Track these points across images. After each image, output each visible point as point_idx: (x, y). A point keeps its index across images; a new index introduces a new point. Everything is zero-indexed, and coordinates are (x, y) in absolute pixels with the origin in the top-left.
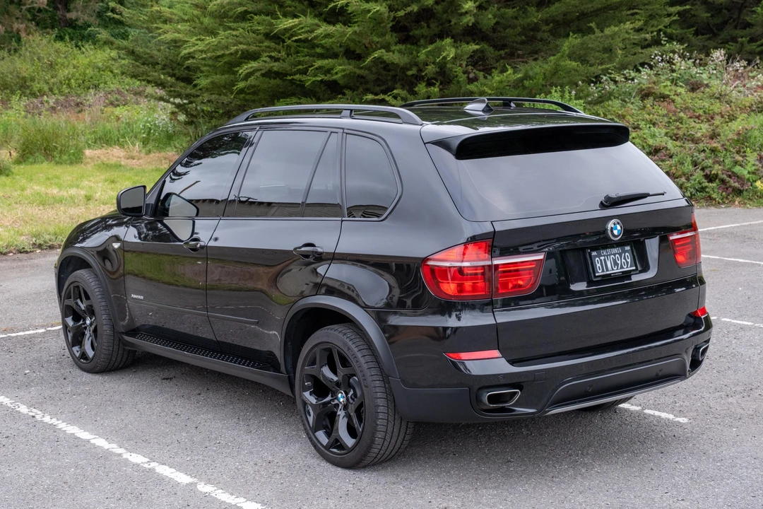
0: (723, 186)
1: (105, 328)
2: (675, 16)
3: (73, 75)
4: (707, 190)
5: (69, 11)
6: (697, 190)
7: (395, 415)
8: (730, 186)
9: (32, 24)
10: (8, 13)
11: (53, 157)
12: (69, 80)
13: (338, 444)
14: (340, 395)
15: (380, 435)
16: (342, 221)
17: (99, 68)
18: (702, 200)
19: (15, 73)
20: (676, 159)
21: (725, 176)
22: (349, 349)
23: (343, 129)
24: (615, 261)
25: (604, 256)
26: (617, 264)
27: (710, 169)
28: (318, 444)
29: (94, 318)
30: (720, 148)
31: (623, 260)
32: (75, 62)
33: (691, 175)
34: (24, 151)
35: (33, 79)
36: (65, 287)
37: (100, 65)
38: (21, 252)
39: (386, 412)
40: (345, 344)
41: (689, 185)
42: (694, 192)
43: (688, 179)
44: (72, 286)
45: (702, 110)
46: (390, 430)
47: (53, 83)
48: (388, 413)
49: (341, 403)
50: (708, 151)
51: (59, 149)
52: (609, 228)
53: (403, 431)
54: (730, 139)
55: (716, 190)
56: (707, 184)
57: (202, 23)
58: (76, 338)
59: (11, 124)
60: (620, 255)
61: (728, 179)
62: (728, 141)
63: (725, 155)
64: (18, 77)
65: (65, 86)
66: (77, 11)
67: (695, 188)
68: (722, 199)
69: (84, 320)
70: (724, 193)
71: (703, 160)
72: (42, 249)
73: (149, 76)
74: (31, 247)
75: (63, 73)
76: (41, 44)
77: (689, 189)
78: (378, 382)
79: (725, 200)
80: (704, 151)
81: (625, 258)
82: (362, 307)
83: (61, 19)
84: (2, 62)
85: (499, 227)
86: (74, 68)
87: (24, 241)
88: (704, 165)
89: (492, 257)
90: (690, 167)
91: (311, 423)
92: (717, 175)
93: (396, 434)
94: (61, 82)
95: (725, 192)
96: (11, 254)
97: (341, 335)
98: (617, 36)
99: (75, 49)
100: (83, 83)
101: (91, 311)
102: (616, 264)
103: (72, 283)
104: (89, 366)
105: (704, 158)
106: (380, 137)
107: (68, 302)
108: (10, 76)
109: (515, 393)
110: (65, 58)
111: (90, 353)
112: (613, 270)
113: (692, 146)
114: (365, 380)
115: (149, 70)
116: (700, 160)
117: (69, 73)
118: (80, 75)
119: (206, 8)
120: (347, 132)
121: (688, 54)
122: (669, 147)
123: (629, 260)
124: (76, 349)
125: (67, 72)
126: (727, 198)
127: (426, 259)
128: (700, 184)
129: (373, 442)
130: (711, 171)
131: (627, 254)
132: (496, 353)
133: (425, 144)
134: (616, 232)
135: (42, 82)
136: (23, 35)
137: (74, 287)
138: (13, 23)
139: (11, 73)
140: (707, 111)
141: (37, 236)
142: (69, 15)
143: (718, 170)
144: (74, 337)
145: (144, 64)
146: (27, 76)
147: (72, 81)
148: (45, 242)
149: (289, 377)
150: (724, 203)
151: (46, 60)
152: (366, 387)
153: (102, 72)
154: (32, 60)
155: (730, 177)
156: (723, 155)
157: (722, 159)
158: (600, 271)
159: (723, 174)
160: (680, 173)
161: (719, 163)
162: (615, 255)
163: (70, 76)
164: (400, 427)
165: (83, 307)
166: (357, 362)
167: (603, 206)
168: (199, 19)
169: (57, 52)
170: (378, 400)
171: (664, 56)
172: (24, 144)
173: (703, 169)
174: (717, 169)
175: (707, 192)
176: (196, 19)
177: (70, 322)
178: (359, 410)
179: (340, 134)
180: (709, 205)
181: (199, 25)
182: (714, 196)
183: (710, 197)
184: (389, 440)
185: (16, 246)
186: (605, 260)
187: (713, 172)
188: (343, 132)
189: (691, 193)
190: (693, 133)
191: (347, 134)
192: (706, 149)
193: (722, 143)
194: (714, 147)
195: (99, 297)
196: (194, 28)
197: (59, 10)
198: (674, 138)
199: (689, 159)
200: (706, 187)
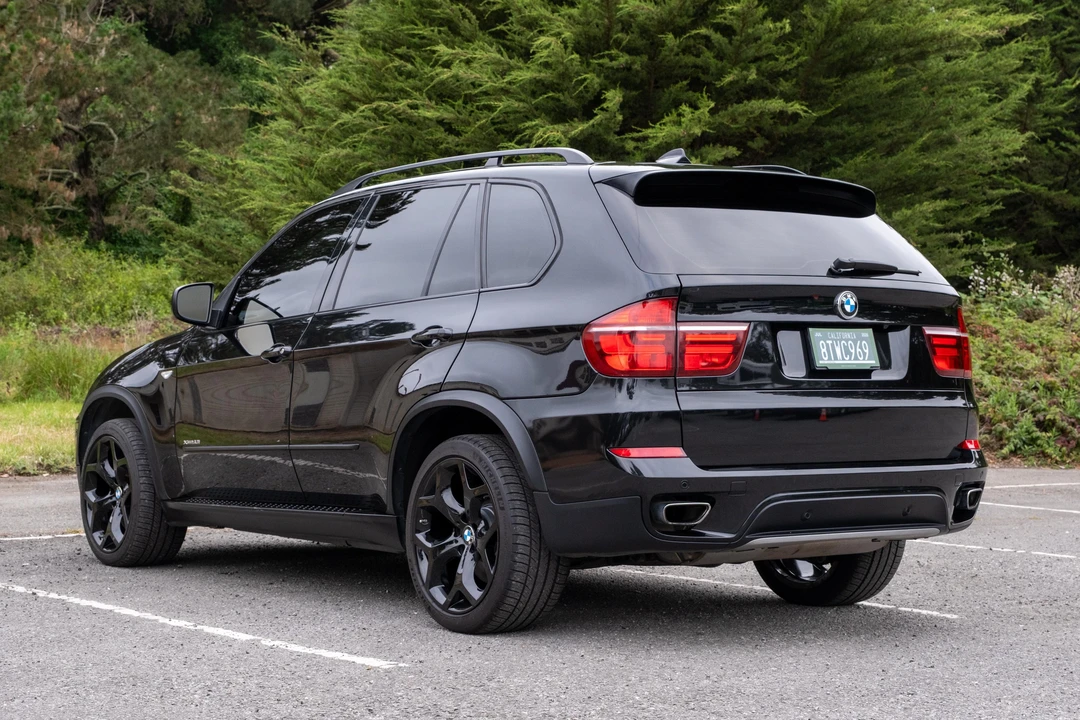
0: (1064, 439)
1: (143, 496)
2: (998, 204)
3: (108, 299)
4: (1039, 442)
5: (107, 214)
6: (1024, 443)
7: (540, 550)
8: (1074, 438)
9: (51, 228)
10: (15, 209)
11: (72, 393)
12: (102, 305)
13: (460, 599)
14: (466, 532)
15: (518, 577)
16: (480, 292)
17: (148, 291)
18: (1031, 458)
19: (21, 293)
20: (995, 398)
21: (1065, 424)
22: (481, 460)
23: (487, 178)
24: (846, 348)
25: (832, 339)
26: (851, 354)
27: (1043, 413)
28: (434, 604)
29: (127, 487)
30: (1058, 384)
31: (858, 350)
32: (111, 280)
33: (1016, 422)
34: (29, 383)
35: (47, 302)
36: (89, 446)
37: (150, 285)
38: (20, 475)
39: (528, 544)
40: (476, 454)
41: (1012, 434)
42: (1020, 444)
43: (1012, 427)
44: (99, 443)
45: (1037, 341)
46: (533, 571)
47: (77, 309)
48: (530, 546)
49: (467, 543)
50: (1041, 388)
51: (82, 381)
52: (839, 303)
53: (551, 577)
54: (1075, 372)
55: (1052, 443)
56: (1039, 434)
57: (305, 185)
58: (99, 520)
59: (11, 353)
60: (855, 342)
61: (1070, 428)
62: (1071, 374)
63: (1067, 396)
64: (25, 298)
65: (94, 314)
66: (120, 215)
67: (1021, 440)
68: (1061, 457)
69: (113, 492)
70: (1064, 448)
71: (1034, 401)
72: (51, 473)
73: (223, 279)
74: (36, 468)
75: (92, 295)
76: (64, 255)
77: (1012, 440)
78: (518, 502)
79: (1065, 458)
80: (1036, 388)
81: (861, 347)
82: (501, 399)
83: (95, 229)
84: (2, 279)
85: (687, 282)
86: (110, 288)
87: (28, 461)
88: (1036, 408)
89: (677, 321)
90: (1015, 408)
91: (424, 575)
92: (1053, 422)
93: (541, 579)
94: (89, 308)
95: (1067, 446)
96: (6, 475)
97: (470, 444)
98: (909, 223)
99: (113, 261)
100: (123, 310)
101: (124, 477)
102: (848, 352)
103: (100, 437)
104: (115, 556)
105: (1035, 398)
106: (535, 182)
107: (91, 467)
108: (13, 296)
109: (705, 507)
110: (98, 273)
111: (118, 536)
112: (843, 359)
113: (1021, 383)
114: (501, 499)
115: (223, 269)
116: (1030, 400)
117: (102, 295)
118: (118, 299)
119: (312, 164)
120: (491, 182)
121: (1021, 271)
122: (985, 383)
123: (867, 351)
124: (97, 535)
125: (99, 293)
126: (1068, 456)
127: (588, 325)
128: (1030, 433)
129: (508, 587)
130: (1045, 416)
131: (864, 342)
132: (679, 451)
133: (594, 184)
134: (848, 308)
135: (60, 307)
136: (37, 243)
137: (102, 444)
138: (23, 225)
139: (15, 292)
140: (1045, 342)
141: (46, 455)
142: (108, 220)
143: (1056, 414)
144: (96, 518)
145: (216, 261)
146: (38, 296)
147: (107, 307)
148: (56, 462)
149: (398, 519)
150: (1064, 462)
151: (68, 275)
152: (502, 509)
153: (151, 296)
154: (49, 274)
155: (1073, 425)
156: (1063, 394)
157: (1062, 400)
158: (826, 358)
159: (1062, 420)
160: (1000, 416)
161: (1058, 404)
162: (847, 341)
163: (103, 300)
164: (547, 572)
165: (112, 473)
166: (491, 476)
167: (832, 273)
168: (301, 179)
169: (86, 264)
170: (518, 527)
171: (989, 279)
172: (29, 373)
173: (1034, 413)
174: (1054, 413)
175: (1038, 446)
176: (297, 179)
177: (92, 497)
178: (492, 544)
179: (483, 186)
180: (1041, 465)
181: (302, 188)
182: (1049, 451)
183: (1043, 452)
184: (530, 587)
185: (14, 464)
186: (832, 345)
187: (1048, 417)
188: (487, 182)
189: (1015, 446)
190: (1021, 365)
191: (492, 183)
192: (1038, 385)
193: (1062, 378)
194: (1051, 382)
195: (138, 452)
196: (294, 192)
197: (93, 215)
198: (993, 372)
199: (1013, 398)
200: (1038, 438)
